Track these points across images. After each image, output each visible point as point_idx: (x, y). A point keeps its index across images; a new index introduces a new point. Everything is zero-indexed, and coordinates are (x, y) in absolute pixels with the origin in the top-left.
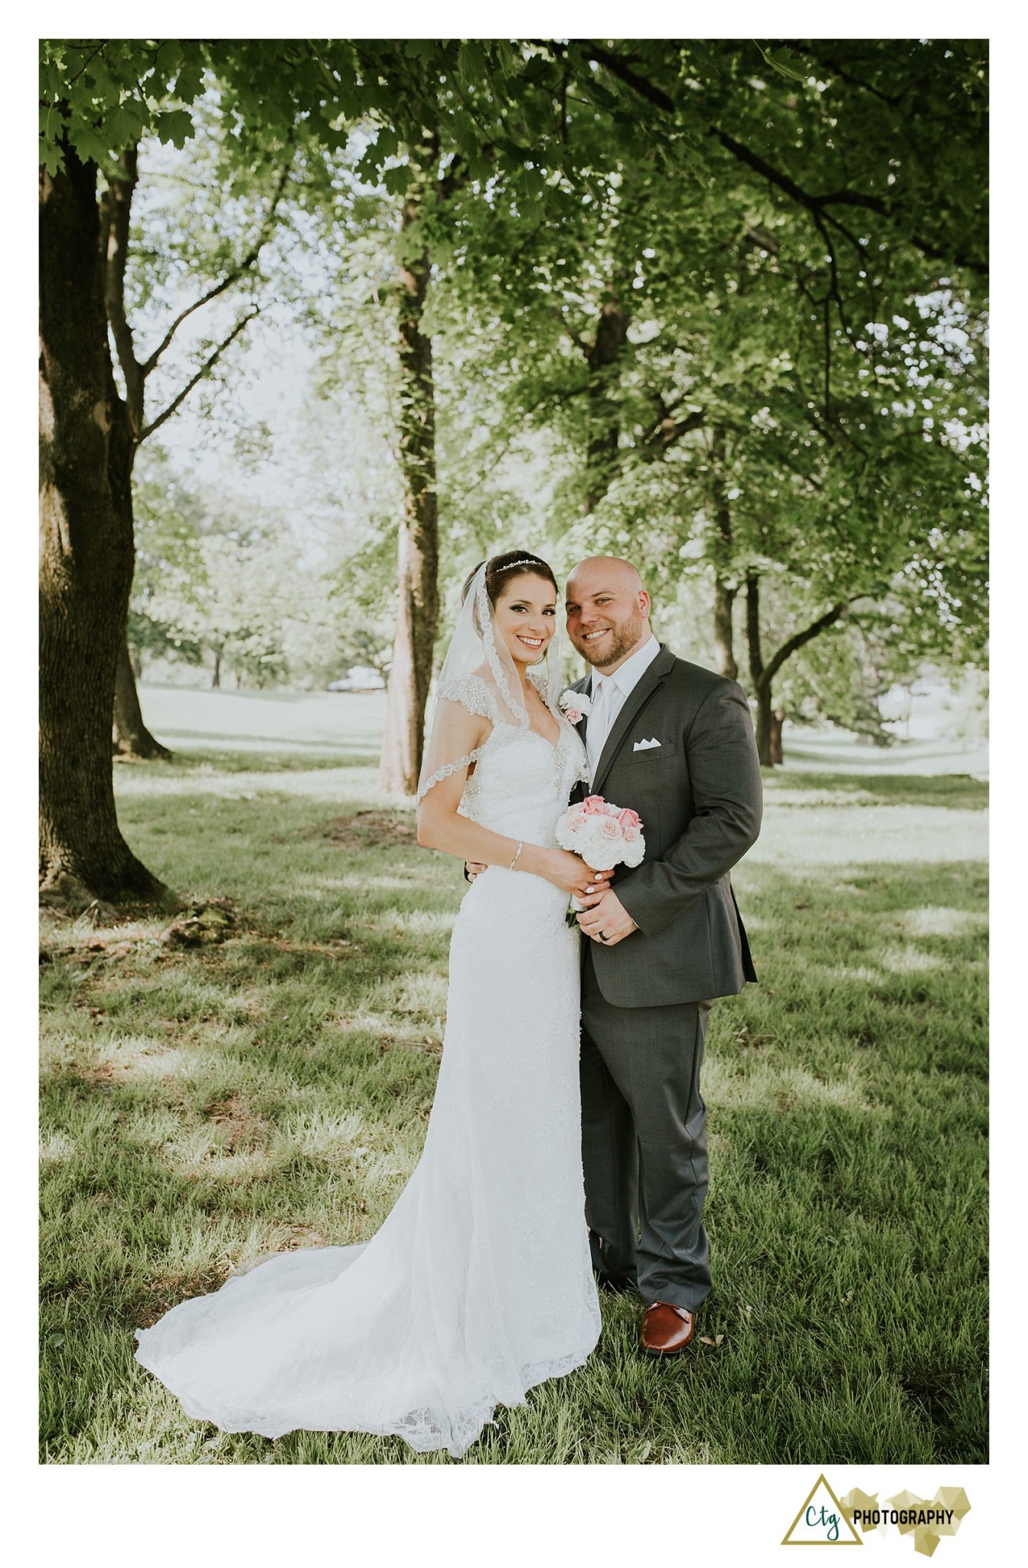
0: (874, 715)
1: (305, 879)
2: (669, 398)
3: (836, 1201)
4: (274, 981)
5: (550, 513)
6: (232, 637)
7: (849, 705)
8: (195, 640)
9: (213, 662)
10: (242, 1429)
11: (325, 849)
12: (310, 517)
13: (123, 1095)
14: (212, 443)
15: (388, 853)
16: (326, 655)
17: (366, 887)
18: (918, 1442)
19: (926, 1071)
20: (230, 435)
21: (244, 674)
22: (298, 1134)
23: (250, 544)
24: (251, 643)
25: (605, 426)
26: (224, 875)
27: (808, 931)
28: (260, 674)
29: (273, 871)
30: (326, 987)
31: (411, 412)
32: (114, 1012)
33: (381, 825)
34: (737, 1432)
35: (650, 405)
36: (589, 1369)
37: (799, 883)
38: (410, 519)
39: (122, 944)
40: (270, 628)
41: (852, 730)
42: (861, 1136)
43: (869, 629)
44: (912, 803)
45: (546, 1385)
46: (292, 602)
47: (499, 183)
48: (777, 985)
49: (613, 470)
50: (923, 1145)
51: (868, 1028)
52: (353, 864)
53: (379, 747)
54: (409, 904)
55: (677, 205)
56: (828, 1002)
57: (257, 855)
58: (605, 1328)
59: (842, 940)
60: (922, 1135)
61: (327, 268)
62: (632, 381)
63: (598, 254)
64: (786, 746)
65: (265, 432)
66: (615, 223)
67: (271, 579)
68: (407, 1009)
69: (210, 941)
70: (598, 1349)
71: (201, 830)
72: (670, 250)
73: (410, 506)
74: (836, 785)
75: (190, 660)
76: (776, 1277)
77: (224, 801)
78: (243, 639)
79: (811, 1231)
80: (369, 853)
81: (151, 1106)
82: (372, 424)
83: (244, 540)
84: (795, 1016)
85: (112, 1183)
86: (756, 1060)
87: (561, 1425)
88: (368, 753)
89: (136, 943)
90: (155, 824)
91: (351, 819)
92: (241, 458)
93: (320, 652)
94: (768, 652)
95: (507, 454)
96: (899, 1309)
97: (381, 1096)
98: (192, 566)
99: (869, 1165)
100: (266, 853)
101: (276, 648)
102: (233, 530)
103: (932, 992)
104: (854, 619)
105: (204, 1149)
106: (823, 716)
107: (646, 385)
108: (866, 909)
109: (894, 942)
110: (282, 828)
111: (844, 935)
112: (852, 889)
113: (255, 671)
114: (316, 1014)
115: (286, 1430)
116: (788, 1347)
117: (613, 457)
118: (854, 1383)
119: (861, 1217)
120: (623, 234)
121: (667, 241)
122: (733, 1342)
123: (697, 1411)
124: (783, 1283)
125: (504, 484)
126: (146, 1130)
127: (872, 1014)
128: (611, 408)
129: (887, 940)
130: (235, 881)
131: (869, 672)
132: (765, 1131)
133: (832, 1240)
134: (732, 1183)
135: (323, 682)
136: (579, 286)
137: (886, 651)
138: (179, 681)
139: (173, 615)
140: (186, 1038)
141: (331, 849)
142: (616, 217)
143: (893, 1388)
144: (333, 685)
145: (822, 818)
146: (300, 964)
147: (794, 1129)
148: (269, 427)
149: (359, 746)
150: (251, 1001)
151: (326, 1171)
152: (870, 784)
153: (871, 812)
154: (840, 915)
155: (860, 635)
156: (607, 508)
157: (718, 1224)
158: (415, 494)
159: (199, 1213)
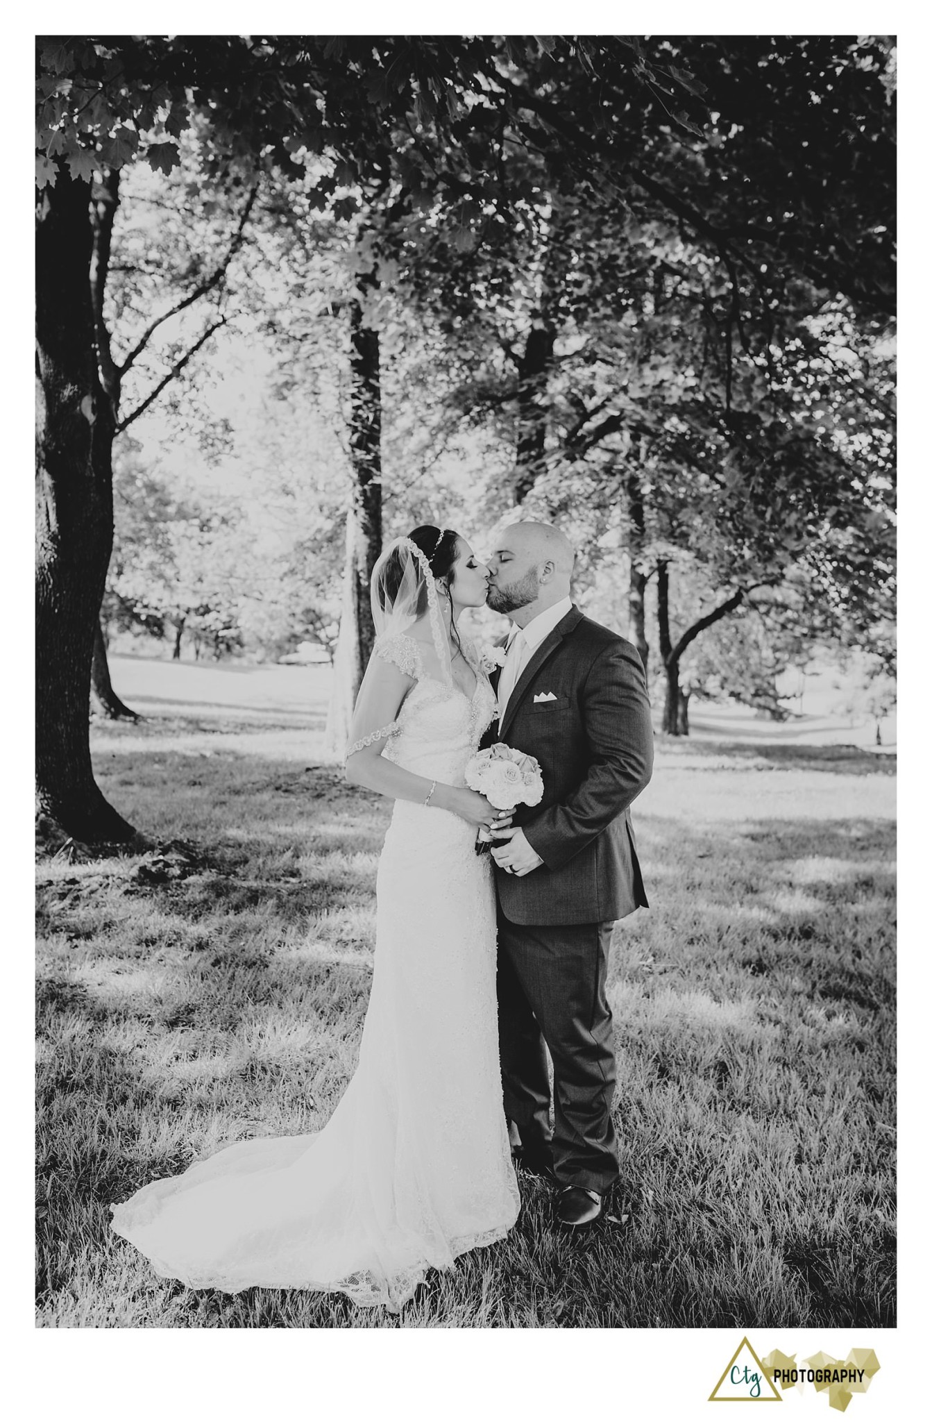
0: (771, 692)
1: (258, 826)
2: (590, 404)
3: (729, 1104)
4: (232, 912)
5: (482, 504)
6: (192, 613)
7: (749, 682)
8: (159, 615)
9: (174, 636)
10: (206, 1286)
11: (277, 801)
12: (266, 506)
13: (97, 1007)
14: (180, 436)
15: (333, 804)
16: (278, 631)
17: (313, 834)
18: (797, 1304)
19: (810, 997)
20: (196, 430)
21: (203, 648)
22: (254, 1042)
23: (210, 529)
24: (209, 618)
25: (533, 428)
26: (186, 821)
27: (708, 877)
28: (217, 647)
29: (230, 817)
30: (278, 918)
31: (360, 412)
32: (88, 936)
33: (327, 779)
34: (639, 1294)
35: (573, 410)
36: (510, 1241)
37: (701, 835)
38: (357, 507)
39: (95, 879)
40: (227, 605)
41: (751, 706)
42: (751, 1050)
43: (767, 613)
44: (804, 769)
45: (472, 1253)
46: (248, 582)
47: (442, 211)
48: (680, 921)
49: (539, 467)
50: (806, 1058)
51: (760, 960)
52: (301, 813)
53: (325, 715)
54: (353, 848)
55: (598, 235)
56: (725, 937)
57: (215, 804)
58: (523, 1207)
59: (739, 885)
60: (806, 1050)
61: (287, 284)
62: (557, 388)
63: (529, 276)
64: (692, 719)
65: (227, 429)
66: (544, 249)
67: (229, 561)
68: (351, 937)
69: (174, 877)
70: (518, 1224)
71: (165, 783)
72: (592, 273)
73: (357, 495)
74: (736, 752)
75: (153, 633)
76: (675, 1168)
77: (185, 757)
78: (203, 615)
79: (706, 1129)
80: (316, 804)
81: (121, 1016)
82: (325, 422)
83: (204, 527)
84: (696, 949)
85: (88, 1082)
86: (661, 985)
87: (485, 1286)
88: (315, 719)
89: (107, 877)
90: (123, 776)
91: (299, 775)
92: (205, 451)
93: (272, 628)
94: (676, 634)
95: (445, 453)
96: (782, 1195)
97: (327, 1011)
98: (161, 547)
99: (759, 1075)
100: (224, 803)
101: (233, 624)
102: (196, 517)
103: (817, 929)
104: (754, 605)
105: (169, 1054)
106: (725, 693)
107: (569, 392)
108: (760, 858)
109: (785, 887)
110: (237, 782)
111: (740, 880)
112: (748, 841)
113: (213, 644)
114: (269, 940)
115: (246, 1286)
116: (685, 1225)
117: (540, 456)
118: (741, 1256)
119: (750, 1117)
120: (552, 258)
121: (589, 266)
122: (636, 1220)
123: (604, 1276)
124: (681, 1172)
125: (441, 479)
126: (118, 1038)
127: (764, 948)
128: (538, 412)
129: (778, 885)
130: (196, 826)
131: (767, 653)
132: (667, 1045)
133: (725, 1137)
134: (637, 1088)
135: (273, 656)
136: (511, 303)
137: (781, 635)
138: (142, 653)
139: (140, 593)
140: (153, 960)
141: (281, 799)
142: (545, 244)
143: (776, 1259)
144: (283, 659)
145: (724, 780)
146: (254, 898)
147: (693, 1044)
148: (232, 424)
149: (306, 713)
150: (211, 929)
151: (278, 1074)
152: (765, 752)
153: (766, 775)
154: (737, 863)
155: (759, 621)
156: (533, 500)
157: (624, 1121)
158: (362, 485)
159: (165, 1107)
